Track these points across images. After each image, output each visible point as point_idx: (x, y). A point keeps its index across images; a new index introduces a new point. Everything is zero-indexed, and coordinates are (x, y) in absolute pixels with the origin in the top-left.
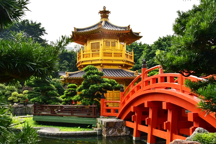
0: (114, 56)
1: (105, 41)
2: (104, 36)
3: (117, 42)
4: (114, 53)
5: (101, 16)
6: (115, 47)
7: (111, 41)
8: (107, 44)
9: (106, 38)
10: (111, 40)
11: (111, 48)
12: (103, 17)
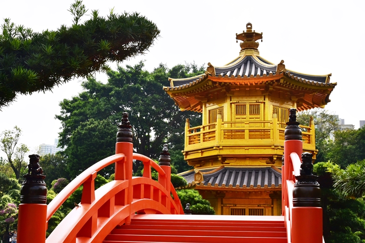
0: (250, 138)
1: (234, 103)
2: (233, 93)
3: (264, 103)
4: (250, 131)
5: (242, 45)
6: (258, 116)
7: (248, 102)
8: (240, 110)
9: (238, 96)
10: (248, 99)
11: (247, 119)
12: (244, 47)
